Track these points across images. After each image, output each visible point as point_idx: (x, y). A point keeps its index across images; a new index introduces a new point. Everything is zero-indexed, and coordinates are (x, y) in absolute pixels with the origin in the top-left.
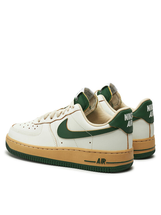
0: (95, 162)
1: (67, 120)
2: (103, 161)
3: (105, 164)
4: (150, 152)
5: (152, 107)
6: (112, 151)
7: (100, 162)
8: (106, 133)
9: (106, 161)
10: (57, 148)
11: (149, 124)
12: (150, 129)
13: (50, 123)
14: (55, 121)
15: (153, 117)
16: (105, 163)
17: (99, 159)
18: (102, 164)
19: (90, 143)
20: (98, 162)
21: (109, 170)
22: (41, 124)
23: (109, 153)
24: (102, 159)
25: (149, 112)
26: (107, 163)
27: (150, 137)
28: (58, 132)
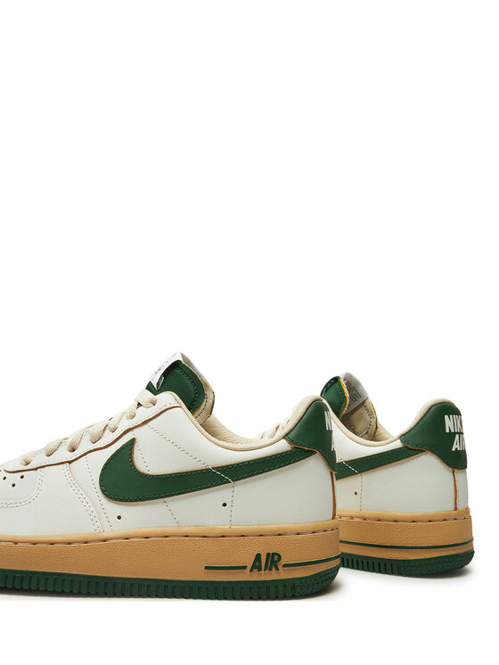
0: (245, 567)
1: (132, 442)
2: (273, 560)
3: (277, 569)
4: (457, 556)
5: (459, 422)
6: (297, 526)
7: (263, 565)
8: (280, 467)
9: (283, 562)
10: (105, 535)
11: (451, 469)
12: (455, 486)
13: (70, 462)
14: (85, 454)
15: (464, 452)
16: (280, 567)
17: (258, 556)
18: (270, 570)
19: (225, 505)
20: (256, 565)
21: (294, 587)
22: (36, 469)
23: (292, 534)
24: (268, 554)
25: (452, 436)
26: (284, 566)
27: (456, 509)
28: (101, 486)
